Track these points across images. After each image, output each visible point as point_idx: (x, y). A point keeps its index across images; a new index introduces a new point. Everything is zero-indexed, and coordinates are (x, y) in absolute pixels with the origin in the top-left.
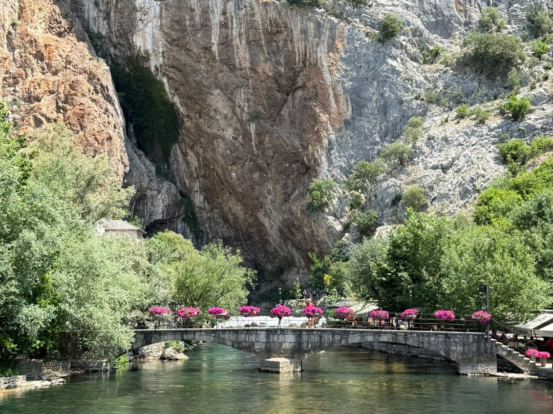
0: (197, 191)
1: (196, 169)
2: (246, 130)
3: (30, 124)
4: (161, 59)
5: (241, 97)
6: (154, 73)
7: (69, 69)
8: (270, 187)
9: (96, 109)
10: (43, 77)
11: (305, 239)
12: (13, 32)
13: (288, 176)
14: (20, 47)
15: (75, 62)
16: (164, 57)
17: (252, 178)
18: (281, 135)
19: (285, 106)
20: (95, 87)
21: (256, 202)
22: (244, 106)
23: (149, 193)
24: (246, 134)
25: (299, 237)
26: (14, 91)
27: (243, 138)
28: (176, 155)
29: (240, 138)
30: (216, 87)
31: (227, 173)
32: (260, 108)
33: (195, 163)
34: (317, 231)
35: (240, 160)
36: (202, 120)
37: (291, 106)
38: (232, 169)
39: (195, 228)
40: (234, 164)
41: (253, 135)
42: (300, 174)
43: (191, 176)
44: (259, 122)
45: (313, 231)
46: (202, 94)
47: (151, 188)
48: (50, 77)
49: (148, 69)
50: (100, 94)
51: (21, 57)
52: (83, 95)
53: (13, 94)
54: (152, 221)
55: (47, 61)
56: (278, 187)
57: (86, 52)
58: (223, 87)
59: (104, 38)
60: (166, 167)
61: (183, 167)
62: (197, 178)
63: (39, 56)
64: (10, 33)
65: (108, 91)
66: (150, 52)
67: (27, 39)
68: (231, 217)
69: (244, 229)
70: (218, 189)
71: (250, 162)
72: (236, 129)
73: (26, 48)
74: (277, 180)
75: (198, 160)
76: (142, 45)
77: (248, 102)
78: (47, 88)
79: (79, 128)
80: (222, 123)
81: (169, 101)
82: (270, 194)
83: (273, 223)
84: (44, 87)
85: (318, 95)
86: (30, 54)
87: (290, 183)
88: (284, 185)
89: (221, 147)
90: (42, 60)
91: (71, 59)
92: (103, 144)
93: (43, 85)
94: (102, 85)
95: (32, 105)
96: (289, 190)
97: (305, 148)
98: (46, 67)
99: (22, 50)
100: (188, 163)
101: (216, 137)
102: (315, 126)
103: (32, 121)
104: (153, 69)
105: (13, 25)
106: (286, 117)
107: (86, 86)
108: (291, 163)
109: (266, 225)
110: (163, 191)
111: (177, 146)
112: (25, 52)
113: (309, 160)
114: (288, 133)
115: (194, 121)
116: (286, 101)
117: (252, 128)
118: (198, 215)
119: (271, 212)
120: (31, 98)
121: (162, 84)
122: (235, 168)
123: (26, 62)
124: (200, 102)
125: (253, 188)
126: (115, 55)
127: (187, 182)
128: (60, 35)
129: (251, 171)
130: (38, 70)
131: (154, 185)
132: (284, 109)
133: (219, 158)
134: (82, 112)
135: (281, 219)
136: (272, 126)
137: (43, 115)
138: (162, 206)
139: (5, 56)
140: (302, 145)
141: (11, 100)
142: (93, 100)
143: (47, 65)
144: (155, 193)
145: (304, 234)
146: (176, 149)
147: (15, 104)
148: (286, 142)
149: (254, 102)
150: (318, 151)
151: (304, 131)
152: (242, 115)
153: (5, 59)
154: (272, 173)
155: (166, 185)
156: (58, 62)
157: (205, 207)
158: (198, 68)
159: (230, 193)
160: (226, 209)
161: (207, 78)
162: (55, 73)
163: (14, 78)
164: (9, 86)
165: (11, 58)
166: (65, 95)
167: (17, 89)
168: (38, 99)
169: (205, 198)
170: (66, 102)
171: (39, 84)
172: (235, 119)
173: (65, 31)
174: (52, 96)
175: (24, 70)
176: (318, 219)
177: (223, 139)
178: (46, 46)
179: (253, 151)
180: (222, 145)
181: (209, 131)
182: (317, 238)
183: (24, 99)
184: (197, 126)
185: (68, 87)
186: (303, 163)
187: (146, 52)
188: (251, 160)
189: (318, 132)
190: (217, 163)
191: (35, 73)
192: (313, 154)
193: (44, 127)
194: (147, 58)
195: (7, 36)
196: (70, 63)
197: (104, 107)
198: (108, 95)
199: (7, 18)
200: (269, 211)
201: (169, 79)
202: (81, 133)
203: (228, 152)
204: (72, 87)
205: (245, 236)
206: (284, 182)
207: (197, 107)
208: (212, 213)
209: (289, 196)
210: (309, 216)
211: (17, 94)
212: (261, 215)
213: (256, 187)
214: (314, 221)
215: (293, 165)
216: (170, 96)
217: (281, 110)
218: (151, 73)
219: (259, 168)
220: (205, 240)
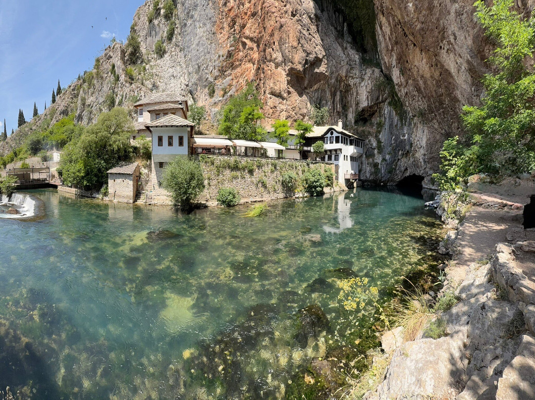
0: (394, 67)
3: (240, 50)
23: (351, 82)
39: (400, 110)
47: (352, 77)
54: (360, 109)
68: (421, 83)
103: (241, 47)
110: (366, 77)
118: (399, 95)
131: (356, 72)
138: (365, 93)
144: (358, 80)
155: (369, 71)
159: (414, 44)
169: (400, 72)
220: (408, 120)
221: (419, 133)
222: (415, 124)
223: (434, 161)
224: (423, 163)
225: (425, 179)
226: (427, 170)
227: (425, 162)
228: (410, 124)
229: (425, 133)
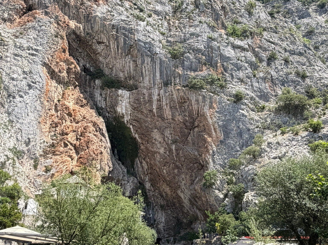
0: (147, 181)
1: (146, 170)
2: (170, 148)
3: (61, 146)
4: (129, 117)
5: (167, 133)
6: (126, 124)
7: (84, 121)
8: (183, 177)
9: (96, 139)
10: (71, 124)
11: (203, 204)
12: (58, 103)
13: (192, 171)
14: (60, 110)
15: (87, 118)
16: (131, 116)
17: (174, 173)
18: (188, 150)
19: (190, 136)
20: (96, 129)
21: (177, 185)
22: (169, 137)
23: (123, 182)
24: (170, 150)
25: (200, 203)
26: (56, 130)
27: (169, 152)
28: (137, 164)
29: (168, 152)
30: (156, 129)
31: (161, 170)
32: (177, 137)
33: (146, 167)
34: (210, 199)
35: (168, 163)
36: (149, 145)
37: (192, 136)
38: (164, 168)
39: (147, 201)
40: (165, 166)
41: (174, 150)
42: (199, 169)
43: (144, 173)
44: (177, 144)
45: (207, 199)
46: (149, 132)
47: (124, 180)
48: (74, 124)
49: (123, 122)
50: (98, 132)
51: (61, 115)
52: (90, 132)
53: (54, 132)
55: (73, 117)
56: (188, 177)
57: (94, 114)
58: (159, 128)
59: (104, 109)
60: (133, 170)
61: (140, 169)
62: (147, 174)
63: (70, 115)
64: (56, 104)
65: (103, 131)
66: (124, 114)
67: (64, 107)
68: (164, 194)
69: (171, 200)
70: (157, 179)
71: (173, 164)
72: (165, 148)
73: (63, 111)
74: (187, 173)
75: (148, 165)
76: (121, 111)
77: (171, 135)
78: (72, 129)
79: (86, 148)
80: (159, 145)
81: (133, 137)
82: (183, 180)
83: (185, 196)
84: (71, 129)
85: (206, 130)
86: (65, 113)
87: (194, 174)
88: (191, 175)
89: (158, 157)
90: (71, 116)
91: (86, 116)
92: (97, 155)
93: (70, 128)
94: (99, 128)
95: (63, 137)
96: (194, 178)
97: (201, 156)
98: (73, 120)
99: (62, 112)
100: (143, 167)
101: (156, 153)
102: (205, 144)
103: (63, 145)
104: (126, 122)
105: (59, 101)
106: (190, 141)
107: (92, 128)
108: (194, 164)
109: (182, 197)
110: (130, 182)
111: (138, 159)
112: (63, 113)
113: (203, 162)
114: (191, 149)
115: (145, 145)
116: (190, 133)
117: (173, 147)
118: (148, 194)
119: (184, 190)
120: (63, 134)
121: (130, 128)
122: (166, 168)
123: (63, 117)
124: (148, 136)
125: (175, 178)
126: (108, 116)
127: (142, 177)
128: (82, 106)
129: (173, 169)
130: (68, 121)
131: (126, 178)
132: (189, 137)
133: (157, 163)
134: (88, 140)
135: (190, 193)
136: (183, 146)
137: (69, 142)
138: (129, 189)
139: (53, 114)
140: (199, 154)
141: (53, 134)
142: (95, 135)
143: (73, 118)
144: (126, 182)
145: (202, 202)
146: (137, 161)
147: (55, 136)
148: (191, 154)
149: (174, 134)
150: (207, 157)
151: (200, 147)
152: (168, 141)
153: (53, 115)
154: (184, 169)
155: (132, 178)
156: (79, 117)
157: (151, 189)
158: (147, 120)
159: (163, 181)
160: (161, 190)
161: (151, 124)
162: (77, 123)
163: (56, 124)
164: (53, 128)
165: (56, 115)
166: (81, 132)
167: (57, 129)
168: (67, 134)
169: (151, 184)
170: (81, 136)
171: (68, 127)
172: (165, 143)
173: (85, 105)
174: (75, 133)
175: (62, 121)
176: (210, 192)
177: (159, 153)
178: (74, 110)
179: (174, 159)
180: (158, 156)
181: (152, 150)
182: (210, 203)
183: (60, 134)
184: (146, 147)
185: (83, 129)
186: (200, 164)
187: (123, 114)
188: (173, 163)
189: (207, 147)
190: (156, 165)
191: (67, 122)
192: (205, 158)
193: (68, 147)
194: (123, 117)
195: (55, 105)
196: (85, 118)
197: (100, 138)
198: (102, 133)
199: (56, 97)
200: (183, 190)
201: (133, 126)
202: (87, 150)
203: (162, 159)
204: (84, 129)
205: (172, 204)
206: (190, 174)
207: (146, 138)
208: (155, 192)
209: (194, 181)
210: (204, 191)
211: (57, 132)
212: (179, 192)
213: (176, 177)
214: (208, 194)
215: (195, 165)
216: (134, 134)
217: (187, 138)
218: (125, 123)
219: (177, 167)
220: (152, 207)
221: (160, 215)
222: (156, 210)
223: (169, 230)
224: (163, 231)
225: (163, 240)
226: (165, 234)
227: (164, 230)
228: (153, 209)
229: (163, 215)
